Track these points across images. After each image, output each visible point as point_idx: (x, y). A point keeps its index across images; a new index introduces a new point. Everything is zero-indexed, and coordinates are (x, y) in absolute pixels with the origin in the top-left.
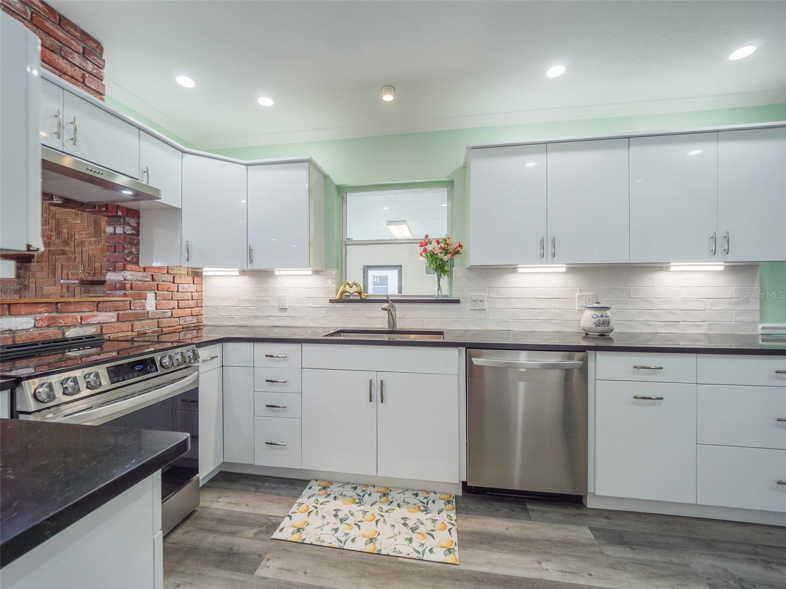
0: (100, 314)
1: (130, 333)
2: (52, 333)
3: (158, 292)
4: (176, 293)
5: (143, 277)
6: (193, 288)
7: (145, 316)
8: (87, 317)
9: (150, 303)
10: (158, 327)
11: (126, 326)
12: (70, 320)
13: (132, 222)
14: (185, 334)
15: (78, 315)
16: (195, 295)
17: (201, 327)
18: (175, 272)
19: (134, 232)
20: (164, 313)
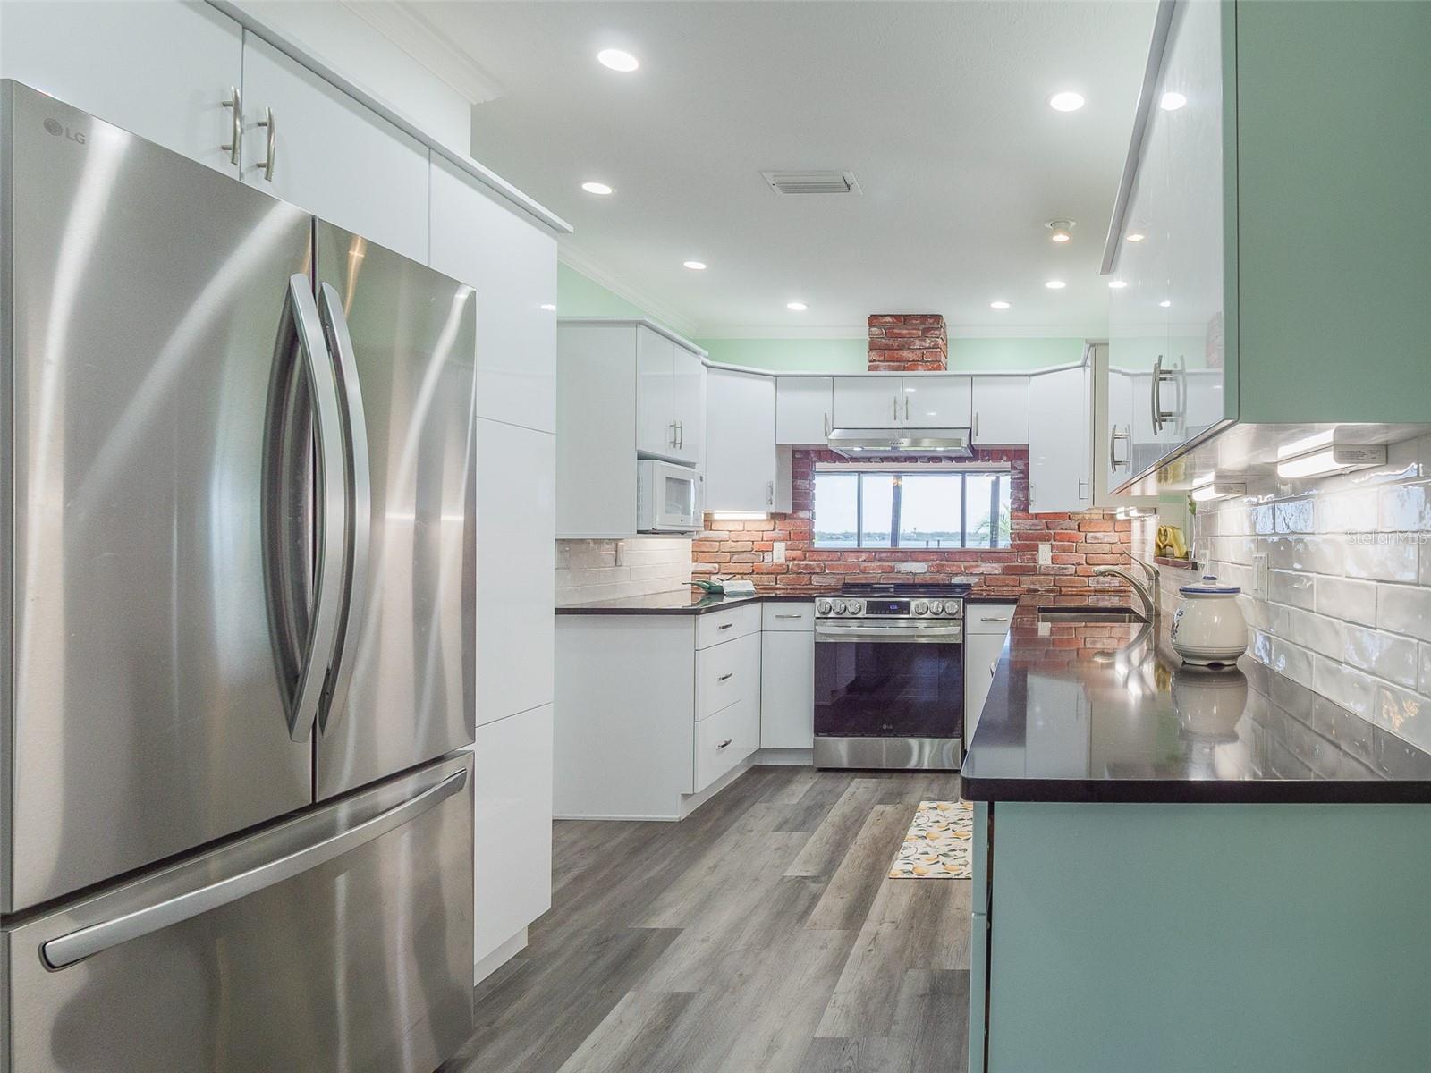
0: (983, 565)
1: (1017, 588)
2: (941, 578)
3: (1054, 543)
4: (1084, 544)
5: (1033, 525)
6: (1114, 537)
7: (1032, 571)
8: (972, 566)
9: (1045, 555)
10: (1055, 585)
11: (1010, 579)
12: (955, 568)
13: (1020, 464)
14: (1098, 600)
15: (962, 565)
16: (1118, 548)
17: (1129, 594)
18: (1080, 517)
19: (1022, 475)
20: (1063, 568)
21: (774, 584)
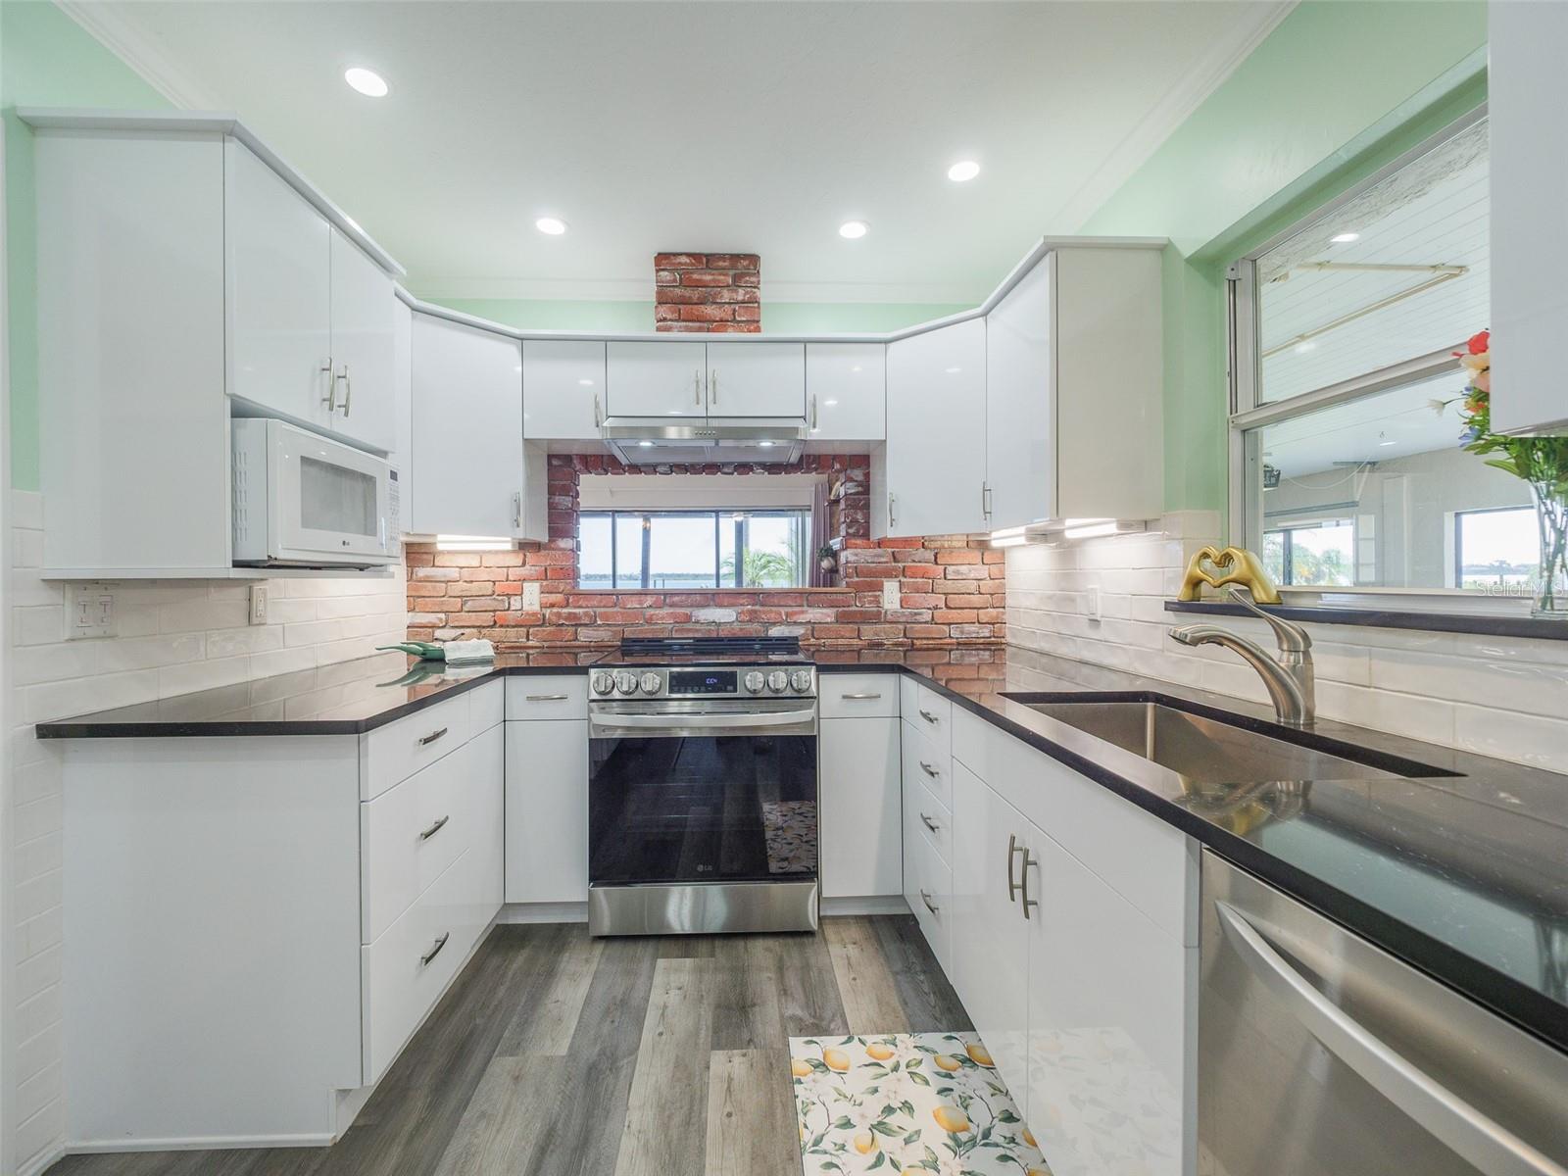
0: (810, 610)
1: (855, 641)
2: (754, 629)
3: (903, 580)
4: (943, 581)
5: (875, 556)
6: (982, 572)
7: (876, 618)
8: (796, 613)
9: (891, 596)
10: (905, 636)
11: (848, 629)
12: (773, 615)
13: (858, 474)
14: (962, 656)
15: (783, 610)
16: (987, 586)
17: (1003, 647)
18: (938, 544)
19: (860, 489)
20: (916, 614)
21: (524, 640)
